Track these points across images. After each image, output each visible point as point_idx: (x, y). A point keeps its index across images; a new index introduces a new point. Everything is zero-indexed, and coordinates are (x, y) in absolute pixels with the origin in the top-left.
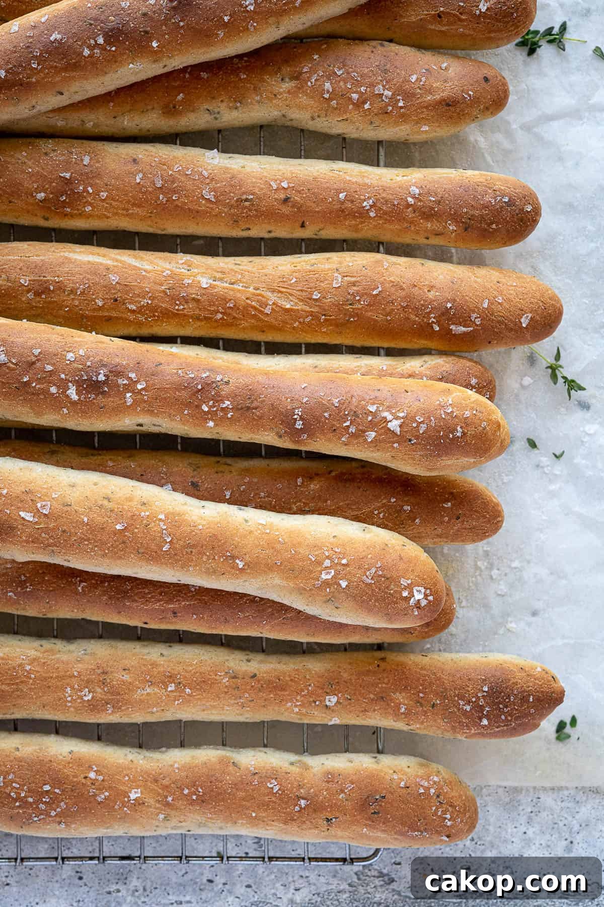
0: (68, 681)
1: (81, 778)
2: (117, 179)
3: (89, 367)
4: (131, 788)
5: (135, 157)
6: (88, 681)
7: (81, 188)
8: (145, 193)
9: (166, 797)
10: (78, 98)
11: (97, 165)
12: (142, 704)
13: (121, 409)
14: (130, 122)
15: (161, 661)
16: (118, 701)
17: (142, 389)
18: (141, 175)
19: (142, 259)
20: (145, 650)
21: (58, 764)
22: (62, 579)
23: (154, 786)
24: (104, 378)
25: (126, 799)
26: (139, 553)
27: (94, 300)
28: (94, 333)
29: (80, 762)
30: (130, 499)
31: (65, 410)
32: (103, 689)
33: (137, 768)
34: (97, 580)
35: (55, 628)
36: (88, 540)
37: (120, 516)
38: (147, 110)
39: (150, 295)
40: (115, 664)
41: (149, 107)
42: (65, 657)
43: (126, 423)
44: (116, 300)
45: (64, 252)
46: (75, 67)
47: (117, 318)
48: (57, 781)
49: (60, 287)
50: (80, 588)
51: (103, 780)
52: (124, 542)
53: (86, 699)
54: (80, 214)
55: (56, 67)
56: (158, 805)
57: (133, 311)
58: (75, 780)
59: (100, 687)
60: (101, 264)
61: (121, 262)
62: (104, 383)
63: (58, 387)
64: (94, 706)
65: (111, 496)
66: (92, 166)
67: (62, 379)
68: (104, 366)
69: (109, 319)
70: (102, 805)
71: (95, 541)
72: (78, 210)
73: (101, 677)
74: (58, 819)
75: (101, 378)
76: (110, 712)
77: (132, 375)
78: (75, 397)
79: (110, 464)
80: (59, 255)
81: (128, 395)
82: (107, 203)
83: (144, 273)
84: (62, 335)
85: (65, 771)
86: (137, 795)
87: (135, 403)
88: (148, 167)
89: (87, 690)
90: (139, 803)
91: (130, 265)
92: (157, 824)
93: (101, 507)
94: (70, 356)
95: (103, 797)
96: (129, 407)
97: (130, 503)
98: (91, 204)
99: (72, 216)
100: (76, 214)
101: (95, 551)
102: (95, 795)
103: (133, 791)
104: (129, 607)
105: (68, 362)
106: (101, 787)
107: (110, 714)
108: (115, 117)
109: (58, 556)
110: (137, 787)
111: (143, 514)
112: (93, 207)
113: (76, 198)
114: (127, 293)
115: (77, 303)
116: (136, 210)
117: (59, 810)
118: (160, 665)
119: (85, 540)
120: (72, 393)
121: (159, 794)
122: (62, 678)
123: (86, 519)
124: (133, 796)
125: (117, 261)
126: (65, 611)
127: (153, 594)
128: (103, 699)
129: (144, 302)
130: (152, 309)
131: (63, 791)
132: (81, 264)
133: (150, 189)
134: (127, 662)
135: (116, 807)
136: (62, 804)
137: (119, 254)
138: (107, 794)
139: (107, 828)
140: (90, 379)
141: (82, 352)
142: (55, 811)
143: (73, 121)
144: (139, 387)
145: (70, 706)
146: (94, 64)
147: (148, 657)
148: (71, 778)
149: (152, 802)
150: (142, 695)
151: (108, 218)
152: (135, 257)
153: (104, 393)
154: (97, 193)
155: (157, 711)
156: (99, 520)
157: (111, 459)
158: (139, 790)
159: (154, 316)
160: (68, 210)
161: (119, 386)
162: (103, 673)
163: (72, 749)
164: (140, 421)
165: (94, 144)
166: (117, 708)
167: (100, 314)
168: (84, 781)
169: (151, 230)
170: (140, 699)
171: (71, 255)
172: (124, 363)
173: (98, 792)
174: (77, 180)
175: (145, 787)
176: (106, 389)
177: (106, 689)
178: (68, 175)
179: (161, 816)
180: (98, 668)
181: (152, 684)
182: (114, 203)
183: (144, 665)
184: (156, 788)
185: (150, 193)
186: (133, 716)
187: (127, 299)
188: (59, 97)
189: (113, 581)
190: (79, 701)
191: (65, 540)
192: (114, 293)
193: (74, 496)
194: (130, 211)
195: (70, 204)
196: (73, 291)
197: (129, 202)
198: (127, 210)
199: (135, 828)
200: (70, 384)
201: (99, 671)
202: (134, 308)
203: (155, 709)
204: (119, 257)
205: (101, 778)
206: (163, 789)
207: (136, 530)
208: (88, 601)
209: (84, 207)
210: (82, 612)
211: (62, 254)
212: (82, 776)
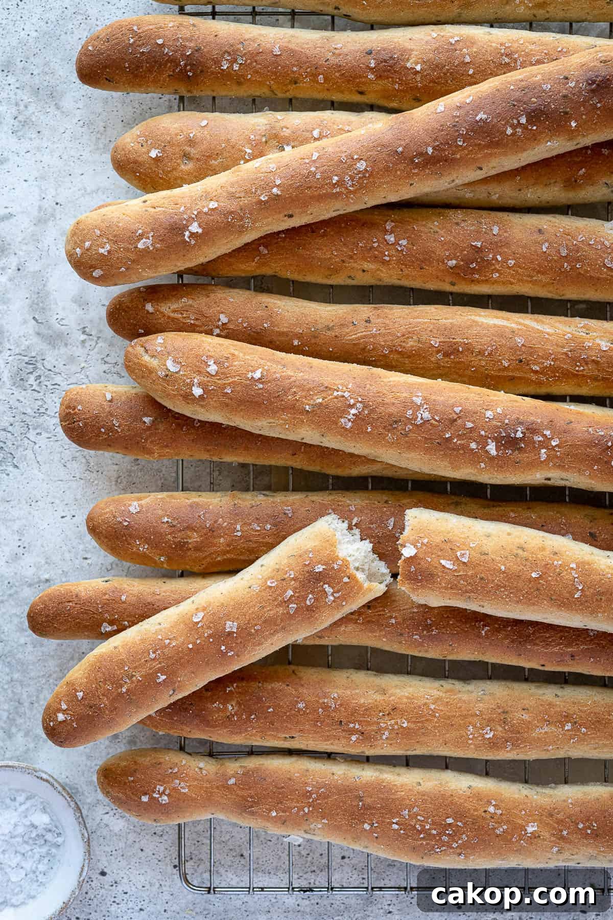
0: (470, 719)
1: (481, 812)
2: (524, 247)
3: (507, 424)
5: (540, 227)
6: (489, 721)
7: (491, 256)
8: (550, 261)
10: (493, 172)
11: (505, 234)
12: (541, 742)
13: (536, 464)
14: (534, 194)
15: (557, 701)
16: (518, 739)
17: (556, 446)
18: (547, 245)
19: (543, 322)
20: (541, 692)
21: (459, 798)
22: (466, 623)
23: (549, 821)
24: (521, 435)
26: (552, 599)
27: (500, 361)
28: (502, 392)
29: (478, 796)
30: (543, 549)
31: (483, 465)
32: (504, 728)
33: (531, 803)
34: (500, 625)
35: (447, 669)
36: (505, 587)
37: (534, 565)
38: (550, 184)
39: (553, 356)
40: (514, 703)
41: (552, 181)
42: (465, 697)
43: (536, 477)
44: (521, 361)
45: (471, 315)
46: (497, 144)
47: (520, 378)
48: (460, 814)
49: (469, 349)
50: (483, 632)
51: (501, 814)
52: (538, 589)
53: (487, 736)
54: (487, 280)
55: (480, 144)
56: (553, 839)
57: (536, 372)
59: (500, 725)
60: (507, 327)
61: (525, 325)
62: (521, 439)
63: (478, 443)
64: (493, 744)
65: (525, 546)
66: (500, 236)
67: (482, 435)
68: (521, 423)
69: (512, 379)
70: (500, 838)
71: (511, 588)
72: (485, 276)
73: (502, 716)
74: (459, 851)
75: (519, 435)
76: (508, 749)
77: (547, 433)
78: (493, 452)
79: (512, 515)
80: (466, 318)
81: (543, 451)
82: (514, 271)
83: (547, 336)
84: (479, 394)
85: (466, 805)
86: (534, 829)
87: (549, 458)
88: (553, 237)
89: (489, 728)
90: (535, 836)
91: (533, 328)
92: (550, 856)
93: (516, 556)
94: (489, 414)
96: (542, 462)
97: (544, 553)
98: (498, 271)
99: (478, 282)
100: (482, 281)
101: (510, 597)
102: (494, 829)
104: (530, 650)
105: (487, 420)
107: (509, 751)
108: (520, 190)
109: (474, 602)
111: (556, 563)
112: (501, 274)
113: (485, 265)
114: (531, 354)
115: (483, 363)
116: (540, 277)
117: (460, 842)
118: (556, 705)
119: (502, 587)
120: (492, 448)
121: (554, 828)
122: (465, 717)
123: (503, 568)
124: (530, 829)
125: (520, 324)
126: (466, 653)
127: (554, 638)
128: (503, 737)
129: (547, 363)
130: (553, 369)
131: (464, 824)
132: (488, 327)
133: (555, 258)
134: (525, 702)
135: (514, 840)
136: (464, 836)
137: (520, 317)
138: (505, 827)
139: (503, 860)
140: (508, 436)
141: (499, 410)
142: (457, 842)
143: (480, 194)
144: (554, 444)
145: (471, 744)
146: (514, 142)
147: (544, 698)
148: (472, 812)
149: (547, 835)
150: (541, 733)
151: (512, 284)
152: (536, 320)
153: (520, 449)
154: (505, 260)
155: (553, 749)
156: (515, 568)
157: (512, 511)
159: (555, 376)
160: (477, 276)
161: (534, 442)
162: (503, 712)
163: (471, 784)
164: (550, 475)
165: (500, 214)
166: (515, 746)
167: (505, 374)
169: (549, 296)
170: (538, 738)
171: (477, 318)
172: (539, 421)
173: (496, 826)
174: (487, 248)
175: (541, 821)
176: (523, 445)
177: (507, 727)
178: (479, 244)
179: (555, 849)
180: (499, 707)
181: (549, 723)
182: (520, 270)
183: (542, 705)
184: (551, 822)
185: (555, 261)
186: (530, 753)
187: (531, 360)
188: (479, 172)
189: (516, 626)
190: (480, 738)
191: (482, 587)
192: (521, 355)
193: (489, 546)
194: (534, 278)
195: (478, 271)
196: (481, 353)
197: (534, 269)
198: (532, 277)
199: (529, 860)
200: (489, 441)
201: (500, 711)
202: (538, 369)
203: (551, 747)
204: (521, 321)
205: (499, 812)
206: (558, 823)
207: (550, 578)
208: (490, 644)
209: (492, 274)
210: (483, 654)
211: (470, 317)
212: (482, 810)
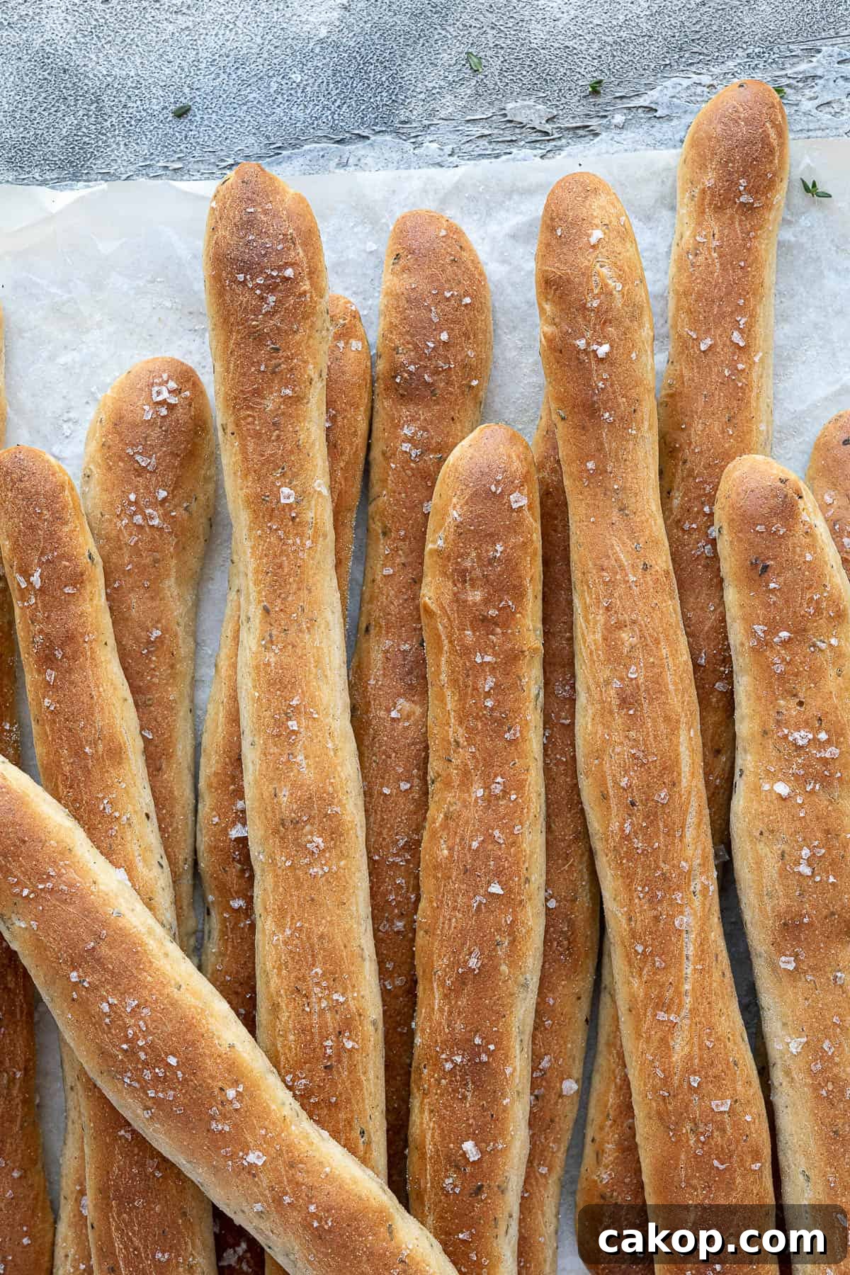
4: (258, 1148)
9: (286, 1194)
25: (241, 1154)
58: (209, 1081)
95: (220, 1127)
103: (257, 1153)
106: (228, 1115)
110: (265, 1153)
158: (265, 1158)
168: (216, 1091)
